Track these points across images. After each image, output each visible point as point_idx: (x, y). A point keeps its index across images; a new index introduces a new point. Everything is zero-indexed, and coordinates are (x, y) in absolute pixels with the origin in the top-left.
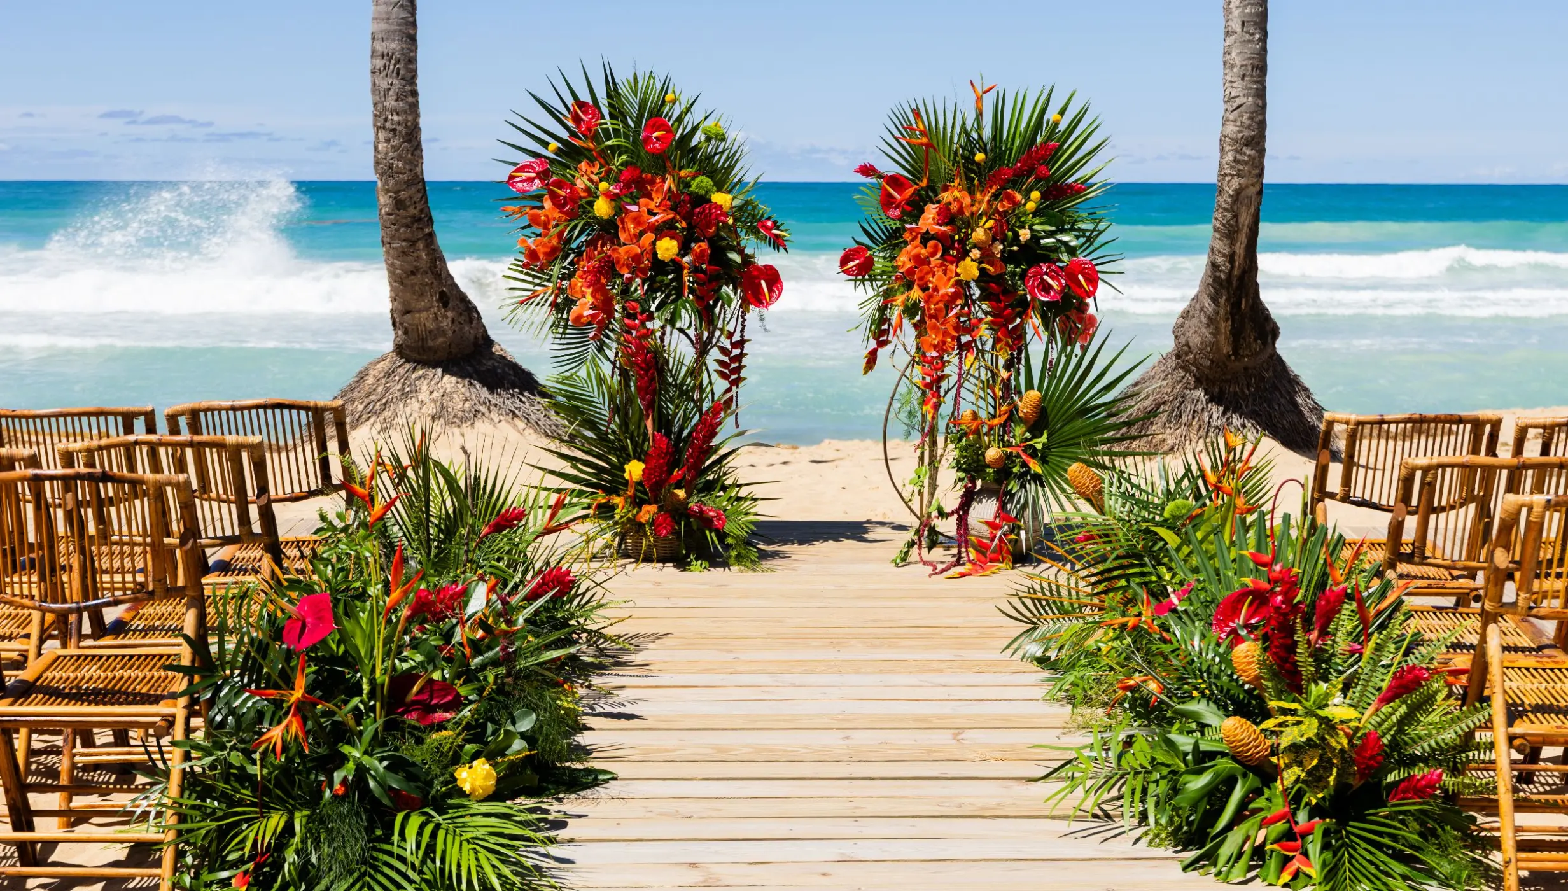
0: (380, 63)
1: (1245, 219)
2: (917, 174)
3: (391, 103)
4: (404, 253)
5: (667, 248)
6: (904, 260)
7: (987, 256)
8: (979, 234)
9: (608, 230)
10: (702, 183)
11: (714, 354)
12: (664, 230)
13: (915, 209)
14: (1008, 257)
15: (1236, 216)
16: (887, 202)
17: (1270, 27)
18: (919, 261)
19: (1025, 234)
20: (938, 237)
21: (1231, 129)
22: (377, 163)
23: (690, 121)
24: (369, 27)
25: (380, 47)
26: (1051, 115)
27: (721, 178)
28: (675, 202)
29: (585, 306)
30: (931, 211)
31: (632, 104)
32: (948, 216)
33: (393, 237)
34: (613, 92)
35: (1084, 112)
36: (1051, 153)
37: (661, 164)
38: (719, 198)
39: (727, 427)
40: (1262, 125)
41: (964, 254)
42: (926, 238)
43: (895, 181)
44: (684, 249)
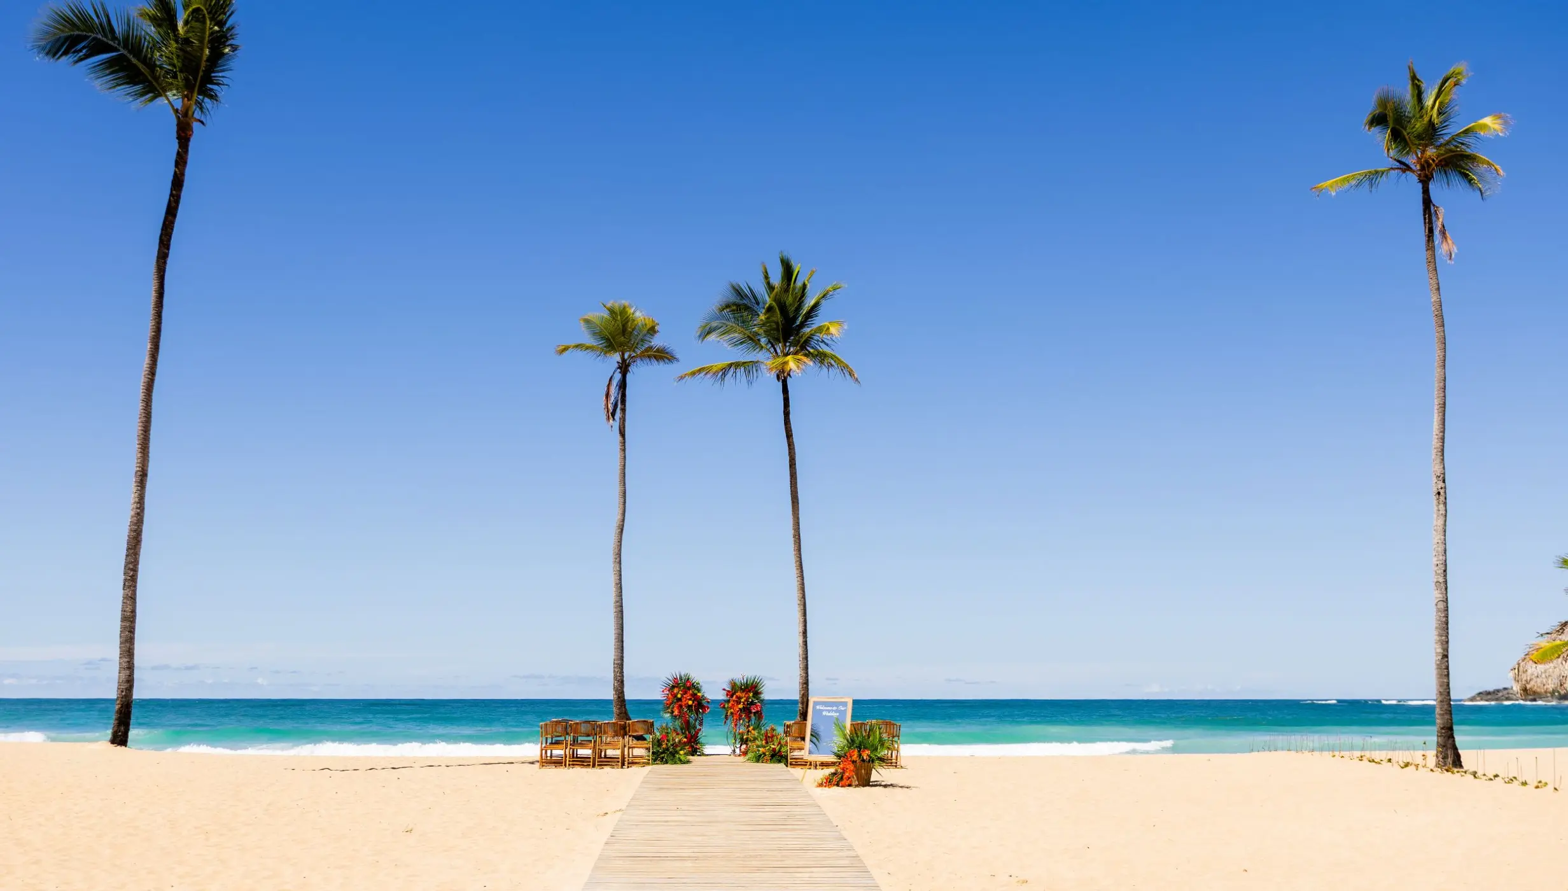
0: (616, 666)
1: (805, 700)
2: (732, 690)
3: (618, 674)
4: (619, 709)
5: (690, 703)
6: (730, 705)
7: (744, 704)
8: (743, 700)
9: (680, 700)
10: (696, 692)
11: (698, 721)
12: (690, 699)
13: (732, 696)
14: (748, 704)
15: (803, 699)
16: (727, 695)
17: (809, 659)
18: (733, 705)
19: (750, 700)
20: (736, 701)
21: (801, 681)
22: (614, 688)
23: (693, 681)
24: (613, 657)
25: (616, 662)
26: (756, 680)
27: (699, 691)
28: (692, 695)
29: (676, 713)
30: (735, 696)
31: (684, 678)
32: (737, 697)
33: (617, 705)
34: (681, 677)
35: (761, 680)
36: (756, 687)
37: (689, 688)
38: (699, 694)
39: (700, 734)
40: (808, 680)
41: (740, 703)
42: (734, 701)
43: (728, 691)
44: (693, 703)
